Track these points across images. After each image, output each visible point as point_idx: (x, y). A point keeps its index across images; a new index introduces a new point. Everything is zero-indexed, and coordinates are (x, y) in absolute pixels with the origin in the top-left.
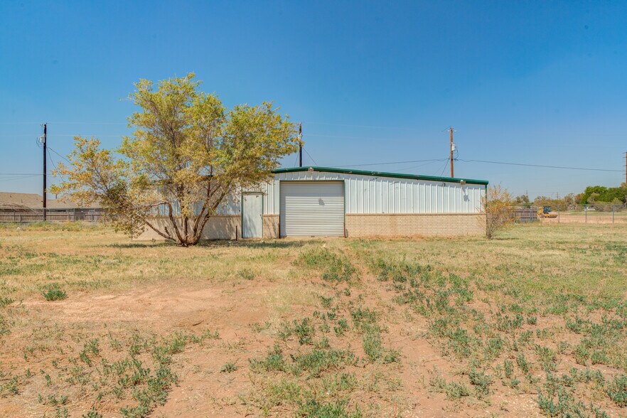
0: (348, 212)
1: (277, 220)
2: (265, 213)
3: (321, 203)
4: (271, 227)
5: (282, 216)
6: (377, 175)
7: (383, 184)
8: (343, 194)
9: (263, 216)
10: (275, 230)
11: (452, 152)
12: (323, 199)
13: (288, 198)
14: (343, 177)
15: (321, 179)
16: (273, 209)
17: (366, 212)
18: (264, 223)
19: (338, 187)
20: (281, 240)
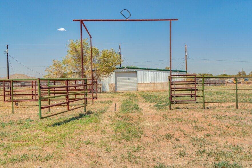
0: (138, 82)
1: (114, 85)
2: (110, 83)
3: (129, 79)
4: (112, 88)
5: (116, 84)
6: (148, 69)
7: (150, 73)
8: (137, 76)
9: (109, 84)
10: (113, 88)
11: (186, 55)
12: (130, 78)
13: (118, 78)
14: (136, 70)
15: (129, 71)
16: (112, 82)
17: (144, 82)
18: (110, 86)
19: (135, 74)
20: (116, 92)
